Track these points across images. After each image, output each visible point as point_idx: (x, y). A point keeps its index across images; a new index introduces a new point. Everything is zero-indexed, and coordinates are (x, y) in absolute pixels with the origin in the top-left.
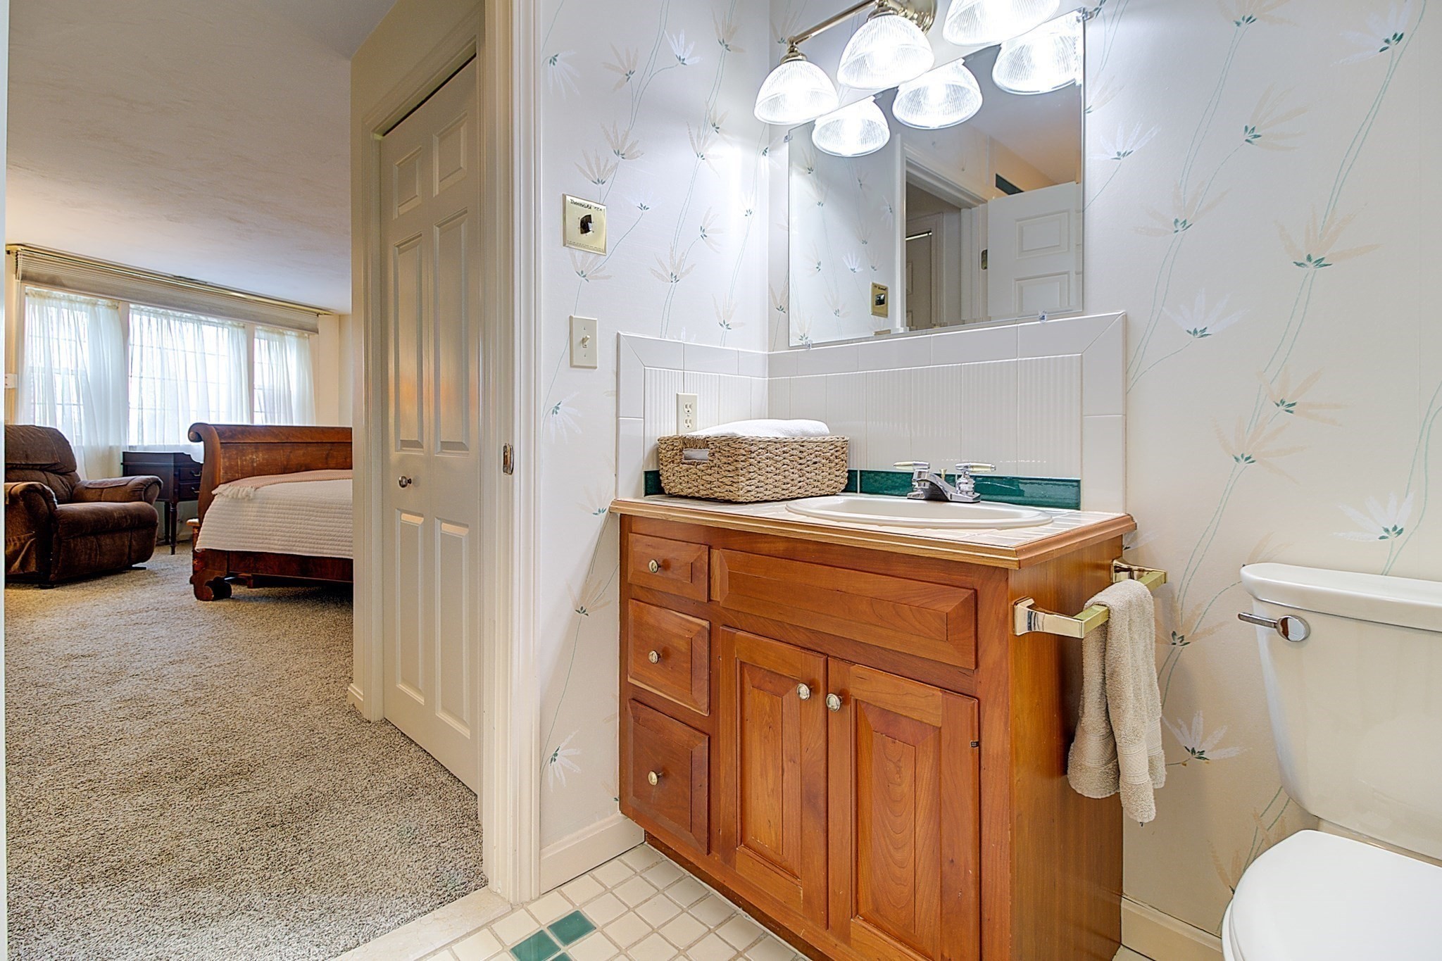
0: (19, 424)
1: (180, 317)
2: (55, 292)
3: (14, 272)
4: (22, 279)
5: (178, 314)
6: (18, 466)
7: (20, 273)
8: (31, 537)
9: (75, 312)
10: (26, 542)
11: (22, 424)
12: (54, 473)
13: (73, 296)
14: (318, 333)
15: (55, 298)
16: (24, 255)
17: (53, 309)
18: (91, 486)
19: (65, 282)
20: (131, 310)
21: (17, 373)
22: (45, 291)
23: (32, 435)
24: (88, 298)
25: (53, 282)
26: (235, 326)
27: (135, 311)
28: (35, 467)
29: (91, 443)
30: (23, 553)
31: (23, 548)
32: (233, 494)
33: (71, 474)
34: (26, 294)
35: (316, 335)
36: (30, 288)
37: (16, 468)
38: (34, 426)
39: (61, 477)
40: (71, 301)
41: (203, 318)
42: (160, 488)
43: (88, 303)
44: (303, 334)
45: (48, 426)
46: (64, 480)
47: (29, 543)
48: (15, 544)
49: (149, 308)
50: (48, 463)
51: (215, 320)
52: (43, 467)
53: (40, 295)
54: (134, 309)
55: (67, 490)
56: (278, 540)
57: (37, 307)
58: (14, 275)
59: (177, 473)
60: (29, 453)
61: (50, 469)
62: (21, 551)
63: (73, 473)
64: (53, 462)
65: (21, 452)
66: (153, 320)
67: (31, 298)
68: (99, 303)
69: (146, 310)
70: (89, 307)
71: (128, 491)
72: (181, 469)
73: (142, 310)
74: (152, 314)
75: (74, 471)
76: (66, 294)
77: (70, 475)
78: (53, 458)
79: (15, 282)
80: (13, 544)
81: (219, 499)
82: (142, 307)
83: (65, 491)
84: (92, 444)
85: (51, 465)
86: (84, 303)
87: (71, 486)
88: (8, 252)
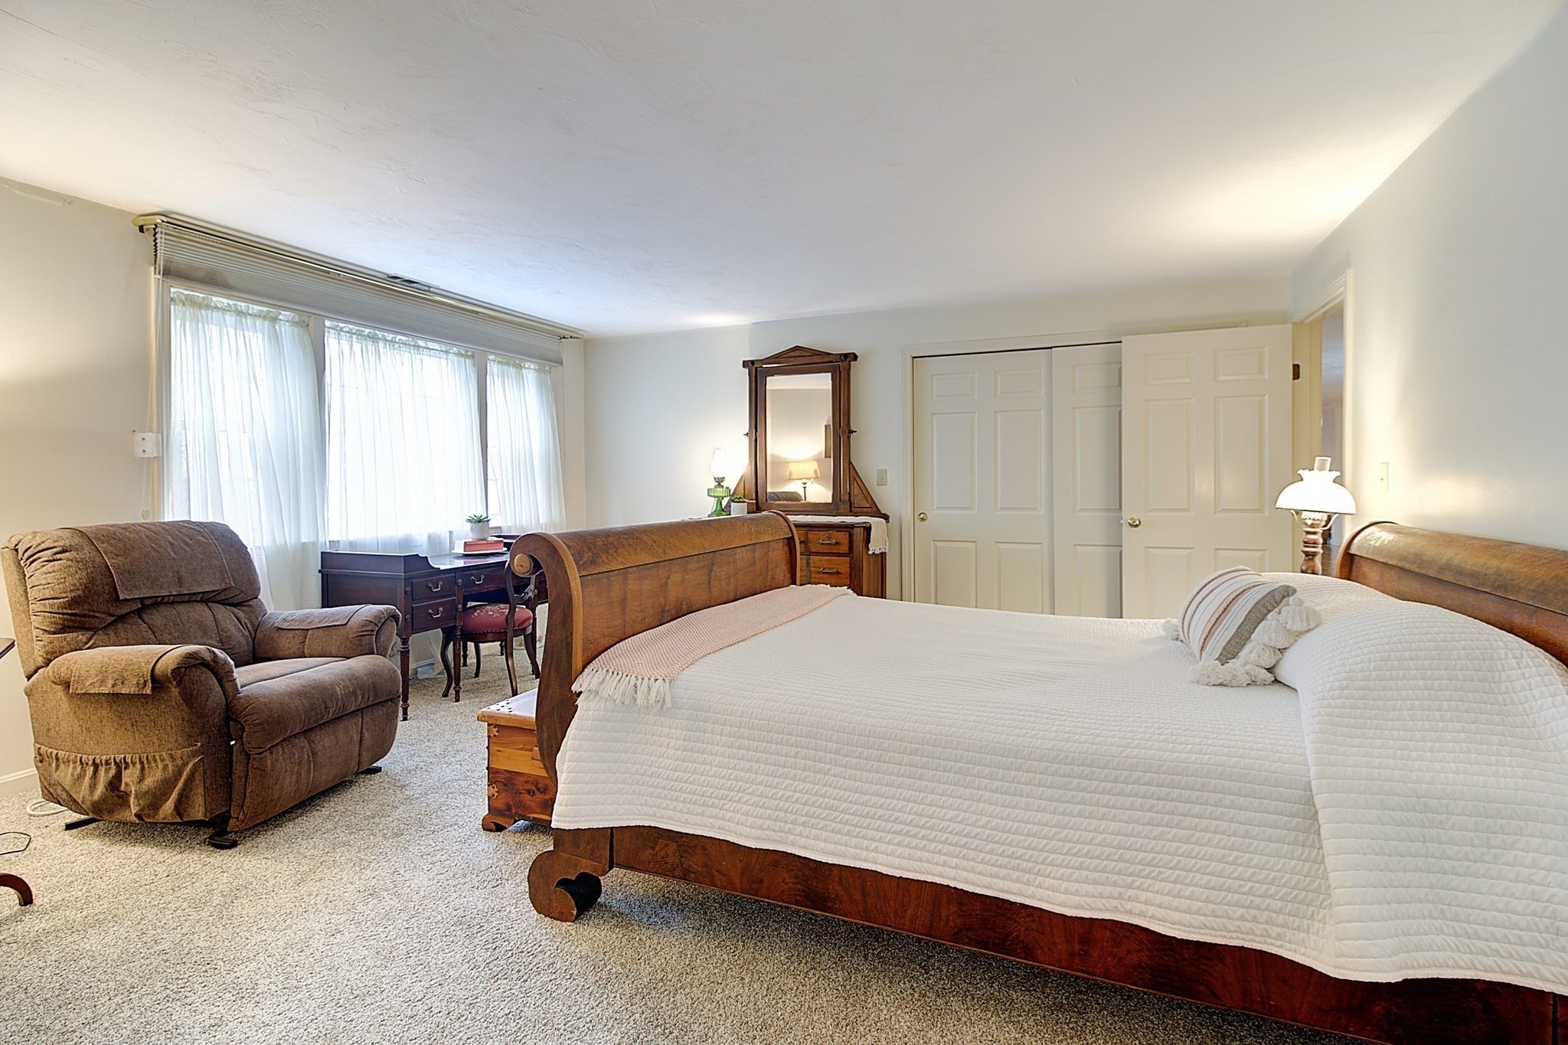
0: (166, 520)
1: (392, 341)
2: (214, 299)
3: (153, 262)
4: (163, 274)
5: (390, 337)
6: (166, 599)
7: (161, 262)
8: (194, 754)
9: (246, 333)
10: (185, 764)
11: (171, 520)
12: (223, 604)
13: (242, 305)
14: (562, 364)
15: (216, 308)
16: (166, 234)
17: (213, 327)
18: (285, 626)
19: (231, 281)
20: (326, 329)
21: (160, 431)
22: (201, 295)
23: (186, 538)
24: (265, 309)
25: (212, 281)
26: (461, 355)
27: (332, 331)
28: (194, 598)
29: (276, 542)
30: (180, 785)
31: (180, 775)
32: (623, 695)
33: (250, 603)
34: (172, 299)
35: (560, 368)
36: (177, 290)
37: (161, 603)
38: (189, 522)
39: (236, 610)
40: (239, 313)
41: (421, 343)
42: (397, 625)
43: (265, 318)
44: (543, 365)
45: (211, 519)
46: (241, 615)
47: (190, 765)
48: (165, 767)
49: (351, 327)
50: (215, 588)
51: (436, 346)
52: (207, 597)
53: (193, 303)
54: (329, 328)
55: (247, 633)
56: (747, 814)
57: (188, 323)
58: (153, 268)
59: (408, 589)
60: (183, 573)
61: (218, 598)
62: (177, 780)
63: (255, 600)
64: (223, 586)
65: (171, 574)
66: (357, 347)
67: (179, 307)
68: (281, 317)
69: (347, 329)
70: (267, 324)
71: (351, 636)
72: (414, 581)
73: (341, 330)
74: (354, 337)
75: (256, 598)
76: (231, 302)
77: (249, 606)
78: (224, 579)
79: (153, 278)
80: (161, 766)
81: (593, 705)
82: (341, 325)
83: (243, 635)
84: (278, 543)
85: (218, 592)
86: (260, 316)
87: (253, 626)
88: (141, 229)
